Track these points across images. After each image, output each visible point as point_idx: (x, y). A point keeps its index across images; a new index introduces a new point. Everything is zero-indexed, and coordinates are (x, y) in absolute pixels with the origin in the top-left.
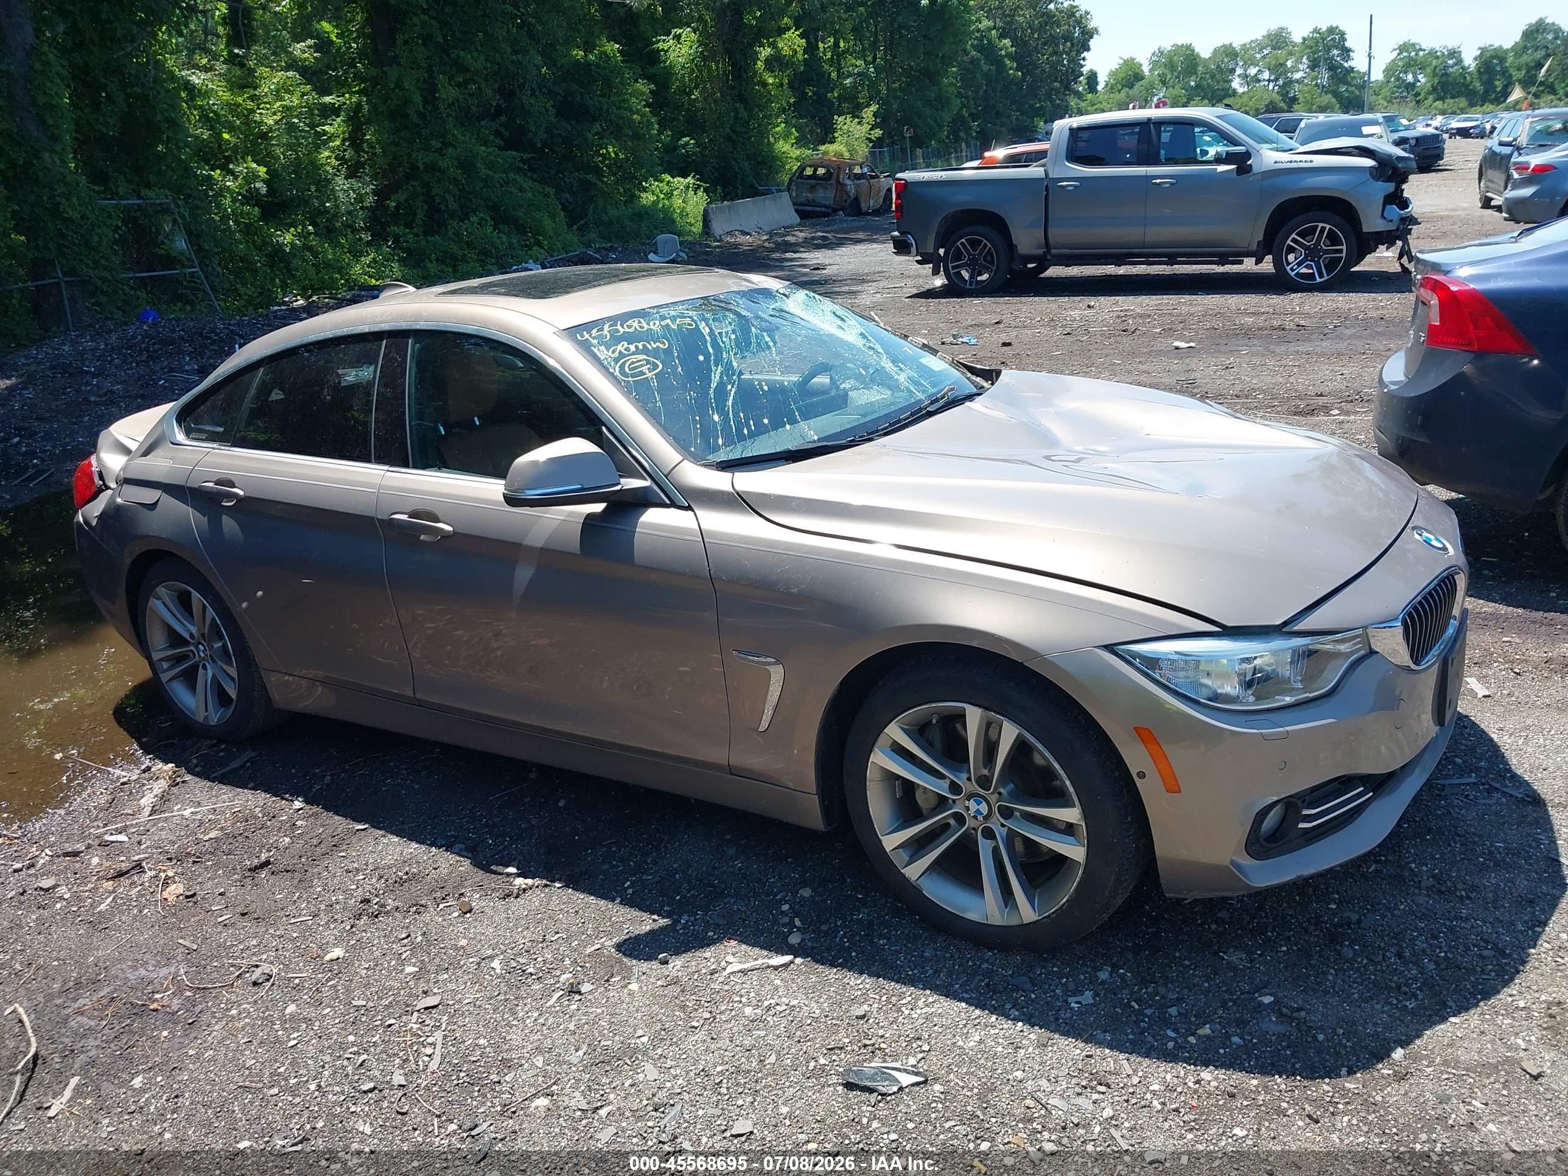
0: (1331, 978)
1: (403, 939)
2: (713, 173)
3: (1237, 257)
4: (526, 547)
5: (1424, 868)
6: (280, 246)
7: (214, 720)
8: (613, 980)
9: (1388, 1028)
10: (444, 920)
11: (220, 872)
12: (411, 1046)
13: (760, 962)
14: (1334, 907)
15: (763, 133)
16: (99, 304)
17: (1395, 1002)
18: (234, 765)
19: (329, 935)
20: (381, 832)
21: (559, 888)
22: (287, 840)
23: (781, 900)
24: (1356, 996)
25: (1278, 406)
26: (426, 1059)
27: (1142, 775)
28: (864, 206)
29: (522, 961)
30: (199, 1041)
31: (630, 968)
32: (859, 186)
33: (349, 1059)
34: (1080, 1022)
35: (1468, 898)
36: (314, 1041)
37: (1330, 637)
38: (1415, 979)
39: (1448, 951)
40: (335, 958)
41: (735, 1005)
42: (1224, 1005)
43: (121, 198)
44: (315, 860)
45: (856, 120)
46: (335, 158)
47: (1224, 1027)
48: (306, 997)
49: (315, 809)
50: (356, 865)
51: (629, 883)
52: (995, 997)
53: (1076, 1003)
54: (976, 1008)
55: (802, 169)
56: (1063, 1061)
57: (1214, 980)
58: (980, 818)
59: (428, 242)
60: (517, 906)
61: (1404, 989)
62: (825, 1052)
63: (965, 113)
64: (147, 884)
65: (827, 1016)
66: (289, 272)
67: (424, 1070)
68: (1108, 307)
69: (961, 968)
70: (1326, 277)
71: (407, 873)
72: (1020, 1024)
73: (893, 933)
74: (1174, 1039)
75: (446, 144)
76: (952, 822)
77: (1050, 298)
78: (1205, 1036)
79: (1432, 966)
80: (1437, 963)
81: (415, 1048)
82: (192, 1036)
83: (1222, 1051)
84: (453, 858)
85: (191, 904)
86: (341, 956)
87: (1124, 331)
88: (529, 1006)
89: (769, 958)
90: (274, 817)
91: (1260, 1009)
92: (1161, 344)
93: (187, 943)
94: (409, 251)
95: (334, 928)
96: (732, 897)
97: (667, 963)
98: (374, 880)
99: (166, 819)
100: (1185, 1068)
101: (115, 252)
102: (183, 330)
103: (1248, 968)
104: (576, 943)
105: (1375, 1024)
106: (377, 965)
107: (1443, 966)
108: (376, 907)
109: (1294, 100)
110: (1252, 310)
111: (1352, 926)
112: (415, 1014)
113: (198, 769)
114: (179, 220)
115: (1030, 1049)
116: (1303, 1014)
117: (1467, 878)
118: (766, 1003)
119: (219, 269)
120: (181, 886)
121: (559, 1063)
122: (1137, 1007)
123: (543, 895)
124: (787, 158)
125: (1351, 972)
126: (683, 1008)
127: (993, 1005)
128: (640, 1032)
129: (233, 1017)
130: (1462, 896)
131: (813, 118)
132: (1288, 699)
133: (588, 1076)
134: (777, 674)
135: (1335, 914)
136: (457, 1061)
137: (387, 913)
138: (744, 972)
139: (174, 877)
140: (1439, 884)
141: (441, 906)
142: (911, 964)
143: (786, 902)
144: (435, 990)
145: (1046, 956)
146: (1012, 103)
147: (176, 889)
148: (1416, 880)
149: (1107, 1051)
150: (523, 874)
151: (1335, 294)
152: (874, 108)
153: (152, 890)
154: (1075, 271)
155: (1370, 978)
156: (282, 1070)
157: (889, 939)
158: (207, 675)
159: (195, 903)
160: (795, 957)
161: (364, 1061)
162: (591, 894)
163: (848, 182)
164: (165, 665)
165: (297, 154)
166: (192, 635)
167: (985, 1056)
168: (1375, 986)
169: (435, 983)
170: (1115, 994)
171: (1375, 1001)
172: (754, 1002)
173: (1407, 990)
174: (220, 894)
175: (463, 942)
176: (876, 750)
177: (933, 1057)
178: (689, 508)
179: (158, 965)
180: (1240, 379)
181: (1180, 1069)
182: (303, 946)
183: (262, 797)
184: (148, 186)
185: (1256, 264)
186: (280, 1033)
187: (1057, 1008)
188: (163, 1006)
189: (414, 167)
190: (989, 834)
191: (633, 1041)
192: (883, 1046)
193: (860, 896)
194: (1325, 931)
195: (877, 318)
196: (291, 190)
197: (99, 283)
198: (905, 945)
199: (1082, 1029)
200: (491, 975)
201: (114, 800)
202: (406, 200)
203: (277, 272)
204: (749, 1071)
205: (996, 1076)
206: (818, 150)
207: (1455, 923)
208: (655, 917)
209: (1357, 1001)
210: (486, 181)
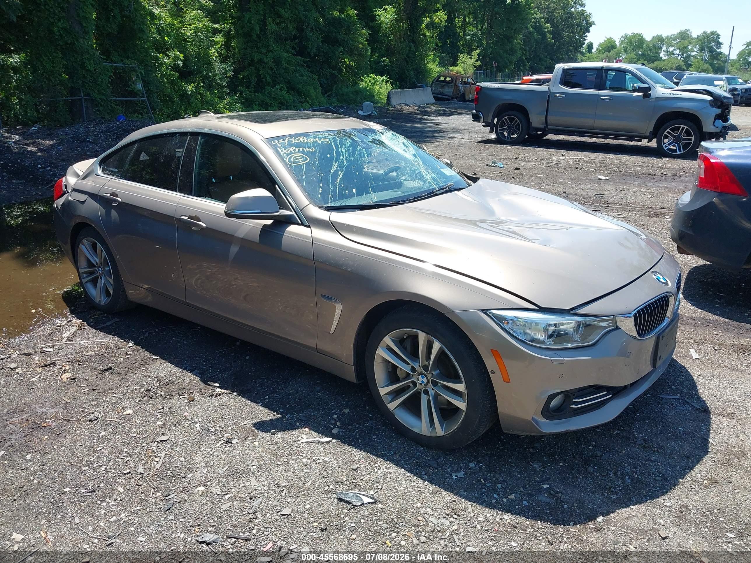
0: (579, 480)
1: (160, 409)
2: (396, 76)
3: (640, 138)
4: (236, 237)
5: (641, 435)
6: (186, 92)
7: (103, 303)
8: (248, 439)
9: (599, 506)
10: (180, 403)
11: (89, 370)
12: (150, 457)
13: (317, 439)
14: (591, 448)
15: (422, 59)
16: (99, 111)
17: (606, 495)
18: (109, 323)
19: (128, 404)
20: (164, 361)
21: (235, 395)
22: (122, 359)
23: (334, 413)
24: (589, 490)
25: (640, 211)
26: (156, 463)
27: (493, 372)
28: (467, 98)
29: (210, 425)
30: (60, 443)
31: (257, 435)
32: (465, 87)
33: (122, 458)
34: (455, 485)
35: (658, 451)
36: (109, 449)
37: (595, 318)
38: (619, 486)
39: (640, 475)
40: (128, 414)
41: (300, 457)
42: (524, 487)
43: (115, 63)
44: (131, 370)
45: (469, 56)
46: (217, 53)
47: (521, 496)
48: (111, 429)
49: (139, 347)
50: (149, 374)
51: (267, 397)
52: (418, 469)
53: (455, 476)
54: (409, 472)
55: (439, 77)
56: (442, 502)
57: (523, 474)
58: (423, 385)
59: (255, 96)
60: (215, 401)
61: (612, 489)
62: (334, 483)
63: (524, 58)
64: (56, 371)
65: (340, 467)
66: (189, 104)
67: (153, 468)
68: (571, 156)
69: (407, 454)
70: (682, 152)
71: (170, 380)
72: (427, 482)
73: (381, 434)
74: (496, 499)
75: (268, 51)
76: (411, 385)
77: (545, 149)
78: (511, 499)
79: (629, 481)
80: (632, 480)
81: (152, 458)
82: (57, 440)
83: (517, 507)
84: (192, 376)
85: (72, 383)
86: (131, 413)
87: (576, 168)
88: (207, 446)
89: (321, 438)
90: (119, 349)
91: (541, 490)
92: (592, 176)
93: (66, 400)
94: (247, 100)
95: (132, 401)
96: (312, 409)
97: (274, 434)
98: (155, 382)
99: (72, 344)
100: (497, 512)
101: (108, 87)
102: (134, 126)
103: (542, 471)
104: (236, 420)
105: (594, 504)
106: (145, 419)
107: (635, 481)
108: (152, 394)
109: (690, 65)
110: (642, 164)
111: (597, 458)
112: (156, 443)
113: (92, 324)
114: (140, 76)
115: (428, 494)
116: (560, 495)
117: (660, 442)
118: (314, 458)
119: (156, 99)
120: (70, 374)
121: (214, 472)
122: (483, 482)
123: (227, 398)
124: (433, 71)
125: (590, 479)
126: (276, 455)
127: (417, 472)
128: (254, 464)
129: (77, 434)
130: (655, 450)
131: (449, 54)
132: (570, 345)
133: (225, 480)
134: (339, 308)
135: (591, 451)
136: (168, 466)
137: (157, 397)
138: (308, 443)
139: (68, 370)
140: (646, 443)
141: (181, 397)
142: (384, 449)
143: (336, 414)
144: (168, 434)
145: (448, 453)
146: (548, 55)
147: (68, 375)
148: (635, 440)
149: (463, 500)
150: (221, 387)
151: (685, 161)
152: (478, 51)
153: (57, 374)
154: (560, 137)
155: (598, 482)
156: (92, 459)
157: (378, 436)
158: (102, 282)
159: (74, 382)
160: (333, 439)
161: (128, 460)
162: (249, 400)
163: (460, 85)
164: (85, 275)
165: (199, 49)
166: (97, 263)
167: (406, 495)
168: (599, 486)
169: (169, 430)
170: (475, 475)
171: (597, 493)
172: (309, 457)
173: (614, 490)
174: (86, 380)
175: (186, 414)
176: (379, 347)
177: (382, 492)
178: (309, 227)
179: (52, 407)
180: (626, 196)
181: (495, 512)
182: (116, 407)
183: (116, 339)
184: (128, 58)
185: (648, 142)
186: (95, 443)
187: (446, 477)
188: (48, 425)
189: (253, 60)
190: (426, 392)
191: (249, 467)
192: (361, 484)
193: (370, 415)
194: (583, 458)
195: (425, 148)
196: (194, 66)
197: (100, 101)
198: (384, 440)
199: (455, 488)
200: (194, 430)
201: (52, 333)
202: (248, 75)
203: (184, 103)
204: (297, 487)
205: (409, 504)
206: (448, 69)
207: (647, 462)
208: (275, 413)
209: (588, 492)
210: (286, 69)
